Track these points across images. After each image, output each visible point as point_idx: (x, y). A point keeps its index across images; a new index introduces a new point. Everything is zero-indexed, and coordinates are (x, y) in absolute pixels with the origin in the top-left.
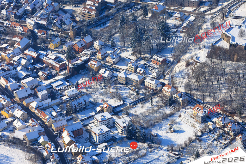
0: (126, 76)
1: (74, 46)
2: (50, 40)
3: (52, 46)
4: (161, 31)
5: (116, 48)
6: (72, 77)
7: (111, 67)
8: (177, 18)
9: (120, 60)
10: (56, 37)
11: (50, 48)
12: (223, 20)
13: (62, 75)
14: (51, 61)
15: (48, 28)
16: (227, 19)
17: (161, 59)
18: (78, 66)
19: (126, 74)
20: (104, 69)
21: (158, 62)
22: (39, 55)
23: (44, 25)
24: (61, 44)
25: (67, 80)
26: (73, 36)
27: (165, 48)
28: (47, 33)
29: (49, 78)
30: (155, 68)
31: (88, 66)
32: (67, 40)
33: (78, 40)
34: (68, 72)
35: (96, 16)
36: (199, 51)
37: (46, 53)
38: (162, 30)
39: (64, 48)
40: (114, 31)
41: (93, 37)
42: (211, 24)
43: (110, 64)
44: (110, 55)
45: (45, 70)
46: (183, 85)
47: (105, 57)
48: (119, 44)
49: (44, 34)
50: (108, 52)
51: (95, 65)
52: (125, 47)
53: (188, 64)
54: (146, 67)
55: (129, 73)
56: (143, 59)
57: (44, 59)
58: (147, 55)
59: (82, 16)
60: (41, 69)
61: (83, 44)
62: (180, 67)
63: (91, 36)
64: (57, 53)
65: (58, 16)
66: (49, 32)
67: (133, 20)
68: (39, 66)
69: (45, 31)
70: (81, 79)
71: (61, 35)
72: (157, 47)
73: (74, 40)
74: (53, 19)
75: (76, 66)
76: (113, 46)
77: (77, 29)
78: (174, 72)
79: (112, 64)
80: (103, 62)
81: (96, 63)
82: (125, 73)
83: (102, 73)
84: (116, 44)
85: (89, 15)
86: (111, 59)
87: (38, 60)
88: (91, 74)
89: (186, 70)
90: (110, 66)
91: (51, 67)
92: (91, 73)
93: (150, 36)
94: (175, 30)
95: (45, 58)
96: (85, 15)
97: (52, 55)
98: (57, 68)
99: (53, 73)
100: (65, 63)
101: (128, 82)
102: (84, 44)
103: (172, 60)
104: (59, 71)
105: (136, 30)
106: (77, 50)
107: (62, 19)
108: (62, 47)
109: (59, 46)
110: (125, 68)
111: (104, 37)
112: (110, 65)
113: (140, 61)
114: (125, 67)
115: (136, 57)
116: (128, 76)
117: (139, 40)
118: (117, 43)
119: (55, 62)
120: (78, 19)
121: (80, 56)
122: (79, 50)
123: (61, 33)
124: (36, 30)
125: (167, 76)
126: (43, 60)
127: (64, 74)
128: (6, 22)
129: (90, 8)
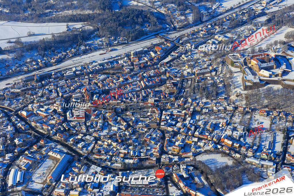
1: (181, 104)
5: (198, 99)
21: (222, 99)
23: (157, 100)
26: (175, 100)
29: (185, 120)
31: (196, 110)
34: (189, 115)
39: (175, 106)
51: (199, 109)
52: (201, 98)
56: (213, 100)
62: (234, 98)
69: (161, 102)
78: (232, 101)
79: (203, 106)
83: (205, 111)
89: (239, 98)
91: (179, 116)
96: (171, 90)
97: (175, 111)
99: (183, 118)
100: (185, 112)
101: (219, 111)
103: (226, 96)
104: (185, 116)
120: (167, 93)
124: (155, 103)
127: (189, 117)
128: (141, 104)
129: (171, 87)
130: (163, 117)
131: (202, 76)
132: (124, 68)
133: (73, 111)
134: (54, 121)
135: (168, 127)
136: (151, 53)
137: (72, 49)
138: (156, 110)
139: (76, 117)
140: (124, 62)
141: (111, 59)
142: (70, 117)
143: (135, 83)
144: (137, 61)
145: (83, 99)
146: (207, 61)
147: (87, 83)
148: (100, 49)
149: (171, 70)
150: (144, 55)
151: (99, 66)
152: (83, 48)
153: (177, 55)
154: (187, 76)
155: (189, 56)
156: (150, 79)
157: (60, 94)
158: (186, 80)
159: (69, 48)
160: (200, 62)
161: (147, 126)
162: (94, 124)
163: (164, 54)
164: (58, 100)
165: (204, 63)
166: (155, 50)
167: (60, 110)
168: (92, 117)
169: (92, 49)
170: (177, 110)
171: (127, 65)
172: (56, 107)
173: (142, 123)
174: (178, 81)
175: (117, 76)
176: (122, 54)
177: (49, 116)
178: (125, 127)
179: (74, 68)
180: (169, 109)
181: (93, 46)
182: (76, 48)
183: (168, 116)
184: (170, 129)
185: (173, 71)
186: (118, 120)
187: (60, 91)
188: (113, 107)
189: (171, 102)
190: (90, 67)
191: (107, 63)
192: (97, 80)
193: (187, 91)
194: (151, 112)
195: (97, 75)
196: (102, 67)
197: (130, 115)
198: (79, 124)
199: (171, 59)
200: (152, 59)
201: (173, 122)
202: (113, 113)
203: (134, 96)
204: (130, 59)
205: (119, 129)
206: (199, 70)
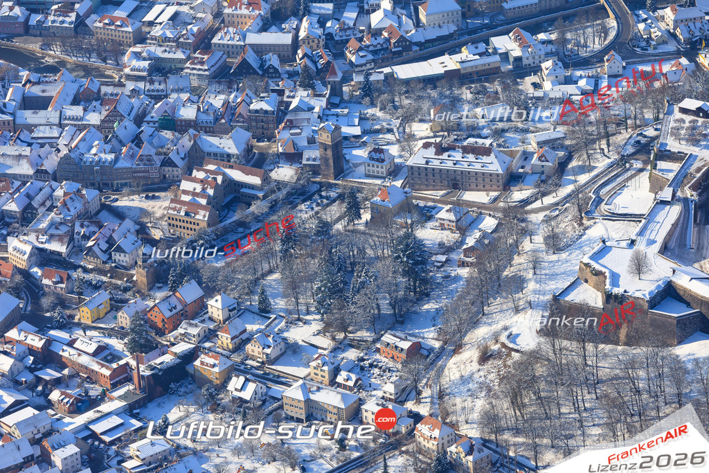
0: (308, 396)
1: (152, 312)
2: (79, 298)
3: (84, 314)
4: (402, 262)
5: (273, 316)
6: (149, 405)
7: (262, 372)
8: (446, 223)
9: (287, 349)
10: (97, 287)
11: (79, 320)
12: (581, 224)
13: (120, 398)
14: (84, 360)
15: (71, 263)
16: (591, 222)
17: (406, 345)
18: (166, 369)
19: (306, 389)
20: (242, 379)
21: (396, 353)
22: (49, 342)
23: (59, 254)
24: (111, 309)
25: (135, 411)
26: (146, 283)
27: (415, 313)
28: (69, 277)
29: (82, 408)
30: (389, 371)
31: (195, 370)
32: (128, 295)
33: (160, 295)
34: (136, 389)
35: (209, 225)
36: (516, 318)
37: (68, 335)
38: (405, 259)
39: (120, 320)
40: (266, 267)
41: (204, 285)
42: (546, 239)
43: (258, 362)
44: (255, 336)
45: (68, 387)
46: (475, 416)
47: (241, 342)
48: (280, 304)
49: (62, 282)
50: (249, 327)
51: (214, 366)
52: (298, 312)
53: (485, 357)
54: (362, 368)
55: (315, 388)
56: (352, 346)
57: (65, 354)
58: (365, 334)
59: (170, 225)
60: (57, 383)
61: (175, 308)
62: (462, 367)
63: (200, 283)
64: (102, 335)
65: (101, 227)
66: (75, 275)
67: (318, 233)
68: (49, 374)
69: (64, 273)
70: (175, 410)
71: (110, 283)
72: (394, 308)
73: (149, 296)
74: (86, 238)
75: (160, 370)
76: (264, 311)
77: (156, 265)
78: (445, 381)
79: (263, 363)
80: (236, 358)
81: (217, 362)
82: (303, 386)
83: (236, 390)
84: (272, 303)
85: (191, 223)
86: (261, 348)
87: (47, 357)
88: (205, 393)
89: (482, 373)
90: (257, 368)
91: (85, 376)
92: (203, 391)
93: (371, 277)
94: (443, 258)
95: (66, 351)
96: (179, 224)
97: (87, 342)
98: (102, 380)
99: (92, 393)
100: (127, 364)
101: (314, 414)
102: (179, 307)
103: (437, 345)
104: (109, 387)
105: (330, 260)
106: (160, 325)
107: (111, 236)
108: (115, 318)
109: (106, 314)
110: (301, 372)
111: (237, 286)
112: (259, 364)
113: (344, 351)
114: (302, 369)
115: (334, 339)
116: (312, 397)
117: (341, 291)
118: (274, 302)
119: (97, 362)
120: (157, 234)
121: (170, 341)
122: (164, 325)
123: (109, 275)
124: (35, 269)
125: (426, 393)
126: (61, 356)
127: (124, 397)
129: (192, 204)
131: (442, 193)
170: (106, 339)
174: (271, 182)
180: (68, 326)
206: (432, 150)
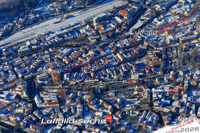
1: (171, 78)
3: (158, 83)
5: (190, 71)
15: (145, 76)
23: (142, 75)
26: (163, 74)
31: (191, 85)
39: (165, 82)
43: (197, 80)
49: (148, 79)
51: (195, 83)
61: (174, 76)
75: (188, 87)
86: (197, 77)
96: (156, 63)
97: (166, 87)
106: (173, 80)
124: (140, 79)
127: (185, 93)
128: (124, 81)
129: (156, 59)
130: (154, 96)
131: (188, 43)
132: (89, 38)
133: (41, 95)
134: (21, 109)
135: (164, 108)
136: (117, 18)
137: (19, 19)
138: (144, 87)
139: (48, 103)
140: (87, 31)
141: (69, 29)
142: (40, 104)
143: (110, 56)
144: (102, 28)
145: (50, 79)
146: (188, 24)
147: (49, 59)
148: (53, 16)
149: (149, 37)
150: (108, 21)
151: (58, 38)
152: (32, 16)
153: (148, 19)
154: (170, 44)
155: (163, 20)
156: (127, 51)
157: (20, 76)
158: (170, 49)
159: (15, 18)
160: (180, 26)
161: (138, 108)
162: (72, 110)
163: (132, 18)
164: (18, 82)
165: (185, 27)
166: (120, 15)
167: (25, 95)
168: (68, 102)
169: (43, 17)
170: (168, 85)
171: (91, 35)
172: (19, 91)
173: (130, 105)
174: (161, 51)
175: (83, 49)
176: (81, 21)
177: (12, 103)
178: (111, 111)
179: (28, 41)
180: (158, 86)
181: (44, 14)
182: (24, 17)
183: (159, 94)
184: (166, 110)
185: (151, 39)
186: (101, 103)
187: (19, 72)
188: (89, 87)
189: (159, 77)
190: (47, 39)
191: (67, 33)
192: (60, 55)
193: (175, 62)
194: (138, 91)
195: (59, 49)
196: (62, 38)
197: (112, 96)
198: (53, 112)
199: (142, 24)
200: (119, 26)
201: (167, 101)
202: (92, 95)
203: (113, 72)
204: (93, 27)
205: (104, 113)
206: (184, 37)
